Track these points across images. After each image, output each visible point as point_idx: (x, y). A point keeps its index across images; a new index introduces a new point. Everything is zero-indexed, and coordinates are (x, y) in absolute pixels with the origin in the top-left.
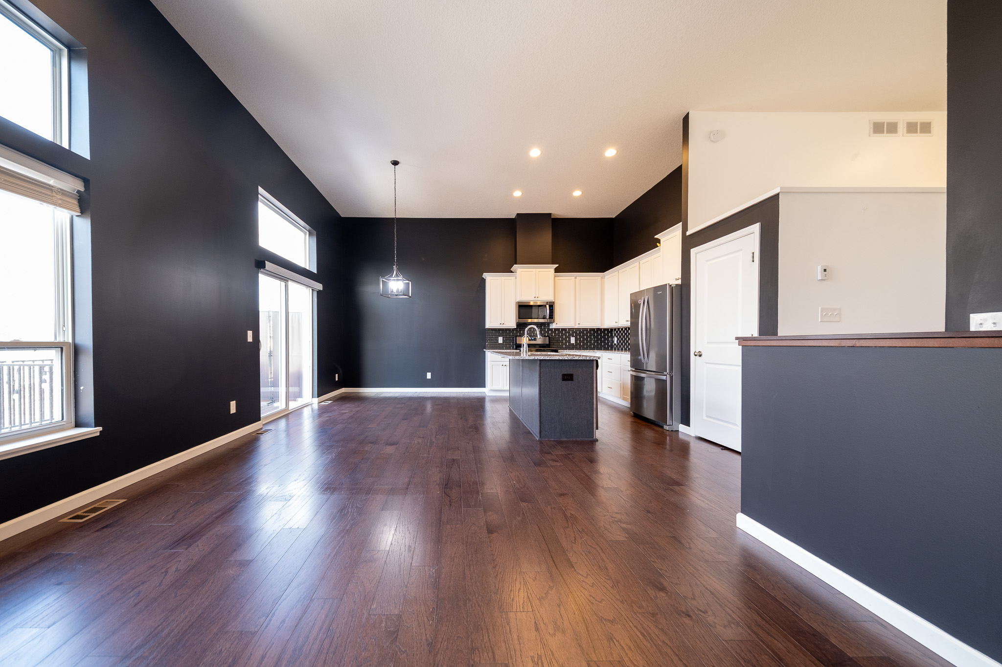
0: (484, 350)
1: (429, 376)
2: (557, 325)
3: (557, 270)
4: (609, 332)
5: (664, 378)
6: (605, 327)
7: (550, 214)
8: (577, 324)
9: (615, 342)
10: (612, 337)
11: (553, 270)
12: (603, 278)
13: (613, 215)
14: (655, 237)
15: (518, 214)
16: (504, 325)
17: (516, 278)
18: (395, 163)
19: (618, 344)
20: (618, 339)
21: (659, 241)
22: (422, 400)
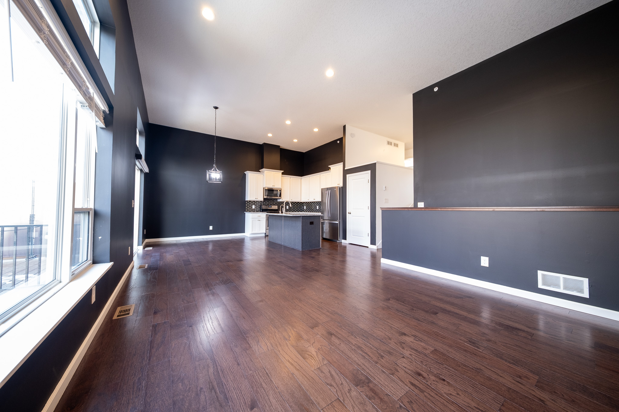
0: (245, 212)
1: (211, 228)
2: (282, 200)
3: (283, 174)
4: (302, 204)
5: (337, 222)
6: (302, 201)
7: (279, 146)
8: (291, 199)
9: (305, 208)
10: (303, 206)
11: (281, 173)
12: (301, 179)
13: (304, 152)
14: (329, 166)
15: (264, 143)
16: (257, 199)
17: (263, 175)
18: (216, 108)
19: (306, 209)
20: (306, 207)
21: (330, 168)
22: (206, 243)
